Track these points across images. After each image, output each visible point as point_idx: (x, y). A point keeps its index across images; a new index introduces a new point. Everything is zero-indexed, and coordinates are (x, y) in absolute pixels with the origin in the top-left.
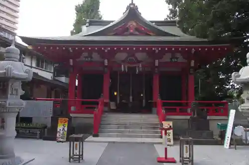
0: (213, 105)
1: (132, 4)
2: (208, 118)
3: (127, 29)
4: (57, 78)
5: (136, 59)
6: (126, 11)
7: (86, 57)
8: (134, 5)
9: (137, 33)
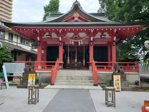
0: (128, 65)
1: (76, 2)
2: (125, 73)
3: (73, 18)
4: (34, 50)
5: (79, 36)
6: (73, 6)
7: (47, 36)
8: (78, 2)
9: (80, 20)
